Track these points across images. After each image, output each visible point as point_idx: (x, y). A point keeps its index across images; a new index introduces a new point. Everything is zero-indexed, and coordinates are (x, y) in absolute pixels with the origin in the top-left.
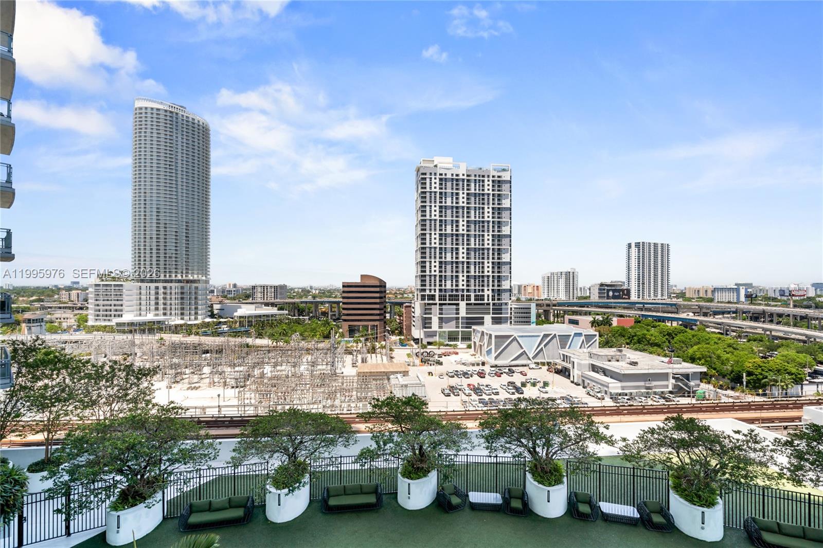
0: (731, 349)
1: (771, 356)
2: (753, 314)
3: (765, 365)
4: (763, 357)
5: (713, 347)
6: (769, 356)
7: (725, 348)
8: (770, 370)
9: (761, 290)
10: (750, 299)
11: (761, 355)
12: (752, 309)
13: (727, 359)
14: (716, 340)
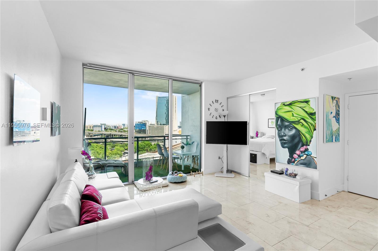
0: (101, 149)
1: (113, 150)
2: (107, 135)
3: (112, 153)
4: (111, 150)
5: (95, 149)
6: (112, 150)
7: (99, 149)
8: (114, 154)
9: (108, 126)
10: (105, 130)
11: (110, 150)
12: (107, 133)
13: (101, 153)
14: (96, 146)
